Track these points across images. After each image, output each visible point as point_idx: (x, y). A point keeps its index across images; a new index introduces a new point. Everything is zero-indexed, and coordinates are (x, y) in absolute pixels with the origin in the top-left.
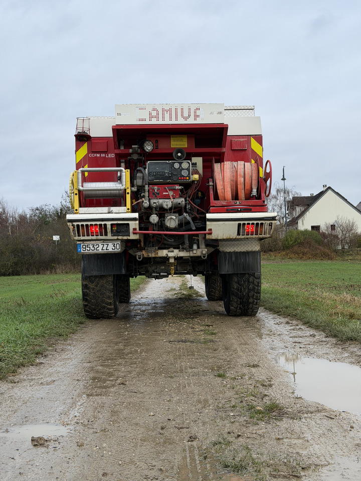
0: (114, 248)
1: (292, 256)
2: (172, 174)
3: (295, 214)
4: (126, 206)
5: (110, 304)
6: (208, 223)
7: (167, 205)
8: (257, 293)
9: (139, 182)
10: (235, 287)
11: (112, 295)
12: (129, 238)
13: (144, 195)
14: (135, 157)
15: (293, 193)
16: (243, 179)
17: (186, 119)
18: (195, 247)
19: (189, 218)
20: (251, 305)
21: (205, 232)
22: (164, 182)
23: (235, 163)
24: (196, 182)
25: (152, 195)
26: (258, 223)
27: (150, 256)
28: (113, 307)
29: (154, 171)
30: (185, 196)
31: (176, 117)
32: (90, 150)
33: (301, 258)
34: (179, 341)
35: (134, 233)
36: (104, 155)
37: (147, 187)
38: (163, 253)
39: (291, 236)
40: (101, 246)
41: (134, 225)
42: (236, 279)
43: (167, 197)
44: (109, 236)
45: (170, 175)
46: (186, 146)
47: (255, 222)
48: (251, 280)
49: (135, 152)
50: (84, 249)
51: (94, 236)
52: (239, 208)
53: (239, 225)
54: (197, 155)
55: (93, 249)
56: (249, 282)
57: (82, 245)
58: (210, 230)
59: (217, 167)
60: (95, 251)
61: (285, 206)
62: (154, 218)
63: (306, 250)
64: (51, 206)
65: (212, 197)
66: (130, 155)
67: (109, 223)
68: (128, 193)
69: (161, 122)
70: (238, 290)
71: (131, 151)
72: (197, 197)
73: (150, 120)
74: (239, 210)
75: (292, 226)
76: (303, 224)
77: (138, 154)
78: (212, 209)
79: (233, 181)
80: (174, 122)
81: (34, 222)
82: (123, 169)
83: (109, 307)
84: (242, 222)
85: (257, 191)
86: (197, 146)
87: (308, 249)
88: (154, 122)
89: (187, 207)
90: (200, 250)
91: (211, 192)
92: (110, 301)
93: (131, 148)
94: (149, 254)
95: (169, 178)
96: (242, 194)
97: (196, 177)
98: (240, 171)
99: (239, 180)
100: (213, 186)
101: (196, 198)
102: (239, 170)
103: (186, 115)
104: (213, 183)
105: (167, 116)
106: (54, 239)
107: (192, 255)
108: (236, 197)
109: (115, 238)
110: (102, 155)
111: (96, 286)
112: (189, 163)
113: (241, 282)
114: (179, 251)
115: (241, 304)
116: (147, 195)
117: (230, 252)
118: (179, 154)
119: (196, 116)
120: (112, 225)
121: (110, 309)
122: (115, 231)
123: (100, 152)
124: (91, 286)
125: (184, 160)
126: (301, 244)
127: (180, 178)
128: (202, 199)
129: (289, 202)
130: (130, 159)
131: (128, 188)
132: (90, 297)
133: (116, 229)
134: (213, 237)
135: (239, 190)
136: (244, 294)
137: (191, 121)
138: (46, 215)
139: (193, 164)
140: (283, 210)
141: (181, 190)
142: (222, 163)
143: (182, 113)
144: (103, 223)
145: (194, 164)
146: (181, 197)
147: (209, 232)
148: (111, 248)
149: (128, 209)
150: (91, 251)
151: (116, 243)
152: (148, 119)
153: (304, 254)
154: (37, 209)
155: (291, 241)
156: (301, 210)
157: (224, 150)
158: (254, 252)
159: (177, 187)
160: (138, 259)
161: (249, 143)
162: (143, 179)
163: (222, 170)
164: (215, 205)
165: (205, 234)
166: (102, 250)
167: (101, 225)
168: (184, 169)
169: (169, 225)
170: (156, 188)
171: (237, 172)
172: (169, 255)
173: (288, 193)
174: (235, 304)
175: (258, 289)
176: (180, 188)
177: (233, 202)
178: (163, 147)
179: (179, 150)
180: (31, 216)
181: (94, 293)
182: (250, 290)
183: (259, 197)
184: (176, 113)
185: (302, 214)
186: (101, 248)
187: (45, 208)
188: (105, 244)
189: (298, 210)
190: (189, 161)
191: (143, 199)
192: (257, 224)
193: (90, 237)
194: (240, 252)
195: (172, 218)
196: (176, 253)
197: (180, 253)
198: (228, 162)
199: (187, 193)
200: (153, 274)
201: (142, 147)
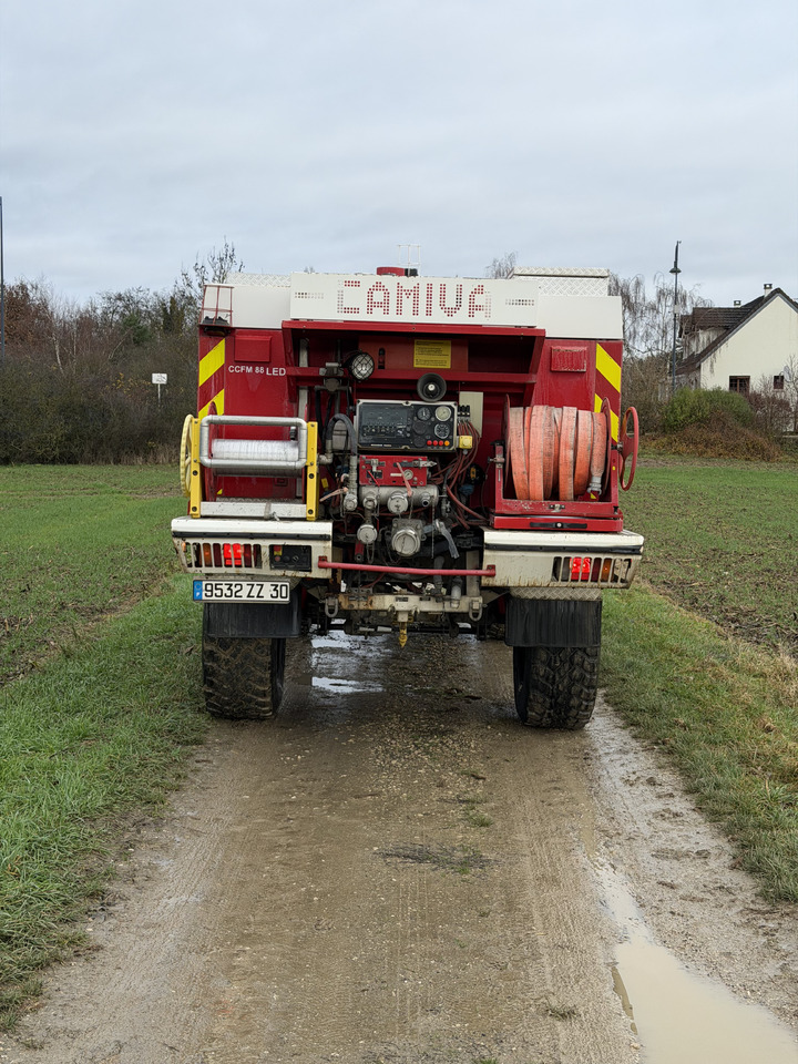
0: (274, 594)
1: (683, 447)
2: (412, 432)
3: (694, 349)
4: (305, 502)
5: (264, 694)
6: (486, 553)
7: (397, 506)
8: (588, 688)
9: (337, 442)
10: (542, 673)
11: (268, 676)
12: (308, 575)
13: (347, 480)
14: (332, 386)
15: (695, 300)
16: (572, 453)
17: (450, 312)
18: (456, 593)
19: (445, 532)
20: (573, 712)
21: (479, 572)
22: (392, 449)
23: (556, 411)
24: (465, 453)
25: (365, 477)
26: (600, 559)
27: (356, 607)
28: (269, 699)
29: (372, 422)
30: (439, 481)
31: (429, 305)
32: (231, 357)
33: (701, 454)
34: (406, 857)
35: (320, 567)
36: (262, 368)
37: (354, 461)
38: (385, 602)
39: (683, 403)
40: (246, 589)
41: (321, 550)
42: (543, 656)
43: (399, 483)
44: (266, 569)
45: (408, 435)
46: (448, 366)
47: (593, 556)
48: (577, 659)
49: (330, 375)
50: (209, 594)
51: (231, 566)
52: (559, 521)
53: (557, 560)
54: (472, 386)
55: (229, 593)
56: (572, 663)
57: (204, 583)
58: (493, 567)
59: (515, 416)
60: (233, 598)
61: (675, 328)
62: (367, 533)
63: (713, 436)
64: (151, 294)
65: (500, 489)
66: (320, 380)
67: (265, 544)
68: (312, 476)
69: (392, 317)
70: (547, 679)
71: (322, 371)
72: (468, 481)
73: (370, 311)
74: (559, 525)
75: (689, 372)
76: (712, 372)
77: (338, 378)
78: (498, 520)
79: (549, 455)
80: (422, 318)
81: (111, 326)
82: (302, 421)
83: (260, 699)
84: (563, 555)
85: (603, 482)
86: (472, 368)
87: (718, 434)
88: (378, 316)
89: (444, 508)
90: (466, 600)
91: (499, 479)
92: (262, 688)
93: (324, 366)
94: (353, 603)
95: (405, 440)
96: (567, 487)
97: (466, 441)
98: (568, 436)
99: (562, 453)
100: (504, 464)
101: (465, 483)
102: (563, 432)
103: (451, 302)
104: (504, 457)
105: (408, 303)
106: (154, 381)
107: (448, 609)
108: (553, 493)
109: (279, 573)
110: (257, 368)
111: (234, 656)
112: (453, 410)
113: (555, 662)
114: (421, 599)
115: (551, 707)
116: (355, 479)
117: (534, 600)
118: (431, 387)
119: (473, 308)
120: (272, 548)
121: (264, 704)
122: (278, 559)
123: (254, 364)
124: (223, 656)
125: (442, 400)
126: (703, 422)
127: (430, 442)
128: (478, 483)
129: (684, 319)
130: (319, 391)
131: (312, 465)
132: (220, 678)
133: (280, 553)
134: (498, 581)
135: (561, 477)
136: (561, 688)
137: (461, 318)
138: (139, 312)
139: (461, 409)
140: (670, 337)
141: (432, 469)
142: (528, 408)
143: (443, 297)
144: (252, 542)
145: (465, 410)
146: (430, 482)
147: (488, 572)
148: (267, 593)
149: (311, 512)
150: (224, 598)
151: (279, 584)
152: (364, 309)
153: (708, 444)
154: (119, 298)
155: (682, 413)
156: (709, 339)
157: (534, 379)
158: (588, 601)
159: (424, 463)
160: (327, 613)
161: (591, 356)
162: (347, 435)
163: (527, 428)
164: (506, 511)
165: (480, 577)
166: (249, 596)
167: (247, 547)
168: (440, 422)
169: (399, 549)
170: (375, 461)
171: (559, 435)
172: (397, 608)
173: (684, 299)
174: (538, 708)
175: (591, 679)
176: (429, 464)
177: (546, 505)
178: (395, 364)
179: (432, 377)
180: (105, 313)
181: (229, 670)
182: (573, 681)
183: (605, 495)
184: (429, 296)
185: (712, 347)
186: (246, 593)
187: (137, 296)
188: (255, 583)
189: (704, 337)
190: (452, 404)
191: (345, 489)
192: (598, 560)
193: (223, 570)
194: (557, 600)
195: (406, 534)
196: (413, 603)
197: (423, 603)
198: (541, 407)
199: (444, 474)
200: (361, 629)
201: (347, 365)
